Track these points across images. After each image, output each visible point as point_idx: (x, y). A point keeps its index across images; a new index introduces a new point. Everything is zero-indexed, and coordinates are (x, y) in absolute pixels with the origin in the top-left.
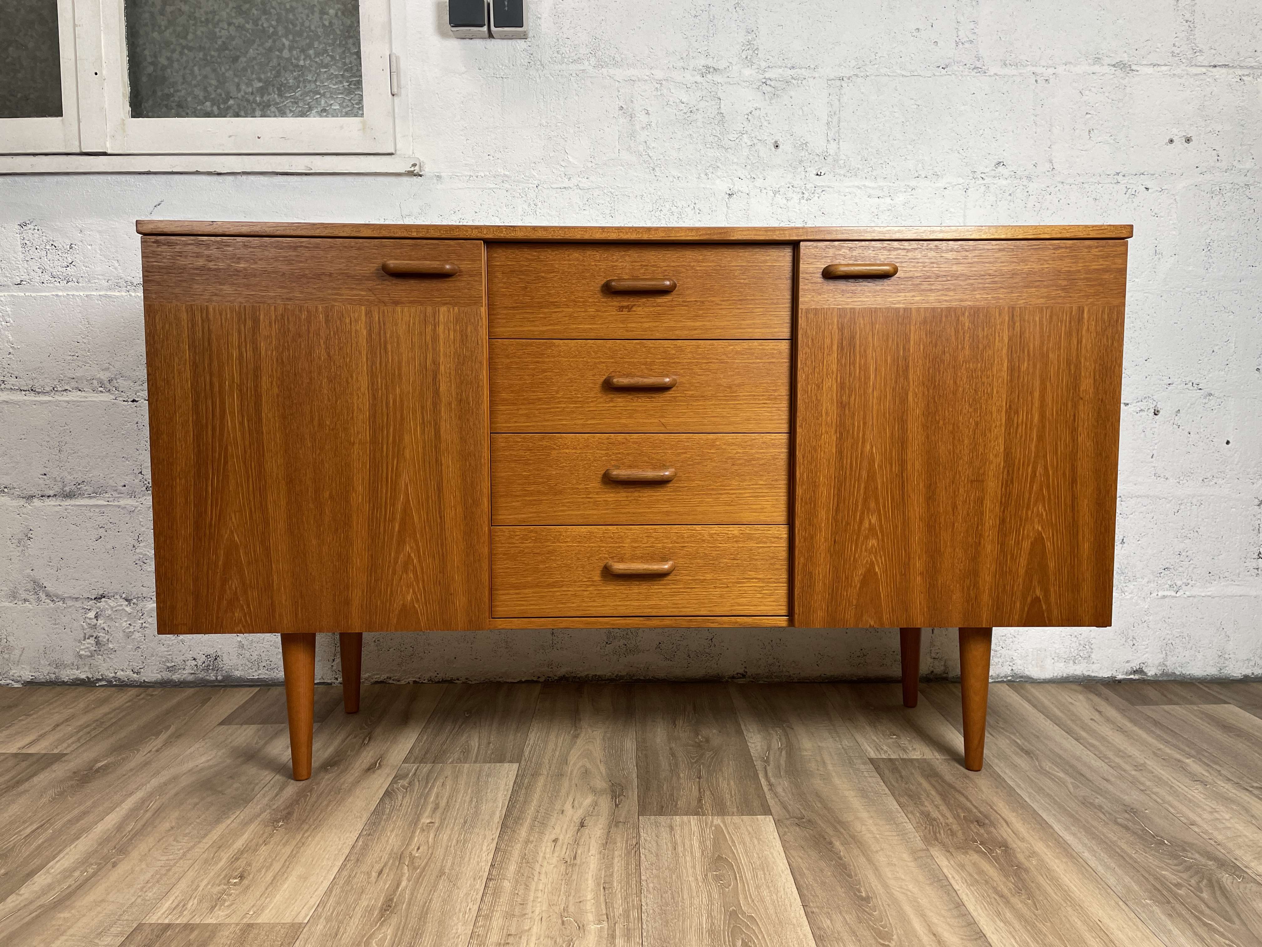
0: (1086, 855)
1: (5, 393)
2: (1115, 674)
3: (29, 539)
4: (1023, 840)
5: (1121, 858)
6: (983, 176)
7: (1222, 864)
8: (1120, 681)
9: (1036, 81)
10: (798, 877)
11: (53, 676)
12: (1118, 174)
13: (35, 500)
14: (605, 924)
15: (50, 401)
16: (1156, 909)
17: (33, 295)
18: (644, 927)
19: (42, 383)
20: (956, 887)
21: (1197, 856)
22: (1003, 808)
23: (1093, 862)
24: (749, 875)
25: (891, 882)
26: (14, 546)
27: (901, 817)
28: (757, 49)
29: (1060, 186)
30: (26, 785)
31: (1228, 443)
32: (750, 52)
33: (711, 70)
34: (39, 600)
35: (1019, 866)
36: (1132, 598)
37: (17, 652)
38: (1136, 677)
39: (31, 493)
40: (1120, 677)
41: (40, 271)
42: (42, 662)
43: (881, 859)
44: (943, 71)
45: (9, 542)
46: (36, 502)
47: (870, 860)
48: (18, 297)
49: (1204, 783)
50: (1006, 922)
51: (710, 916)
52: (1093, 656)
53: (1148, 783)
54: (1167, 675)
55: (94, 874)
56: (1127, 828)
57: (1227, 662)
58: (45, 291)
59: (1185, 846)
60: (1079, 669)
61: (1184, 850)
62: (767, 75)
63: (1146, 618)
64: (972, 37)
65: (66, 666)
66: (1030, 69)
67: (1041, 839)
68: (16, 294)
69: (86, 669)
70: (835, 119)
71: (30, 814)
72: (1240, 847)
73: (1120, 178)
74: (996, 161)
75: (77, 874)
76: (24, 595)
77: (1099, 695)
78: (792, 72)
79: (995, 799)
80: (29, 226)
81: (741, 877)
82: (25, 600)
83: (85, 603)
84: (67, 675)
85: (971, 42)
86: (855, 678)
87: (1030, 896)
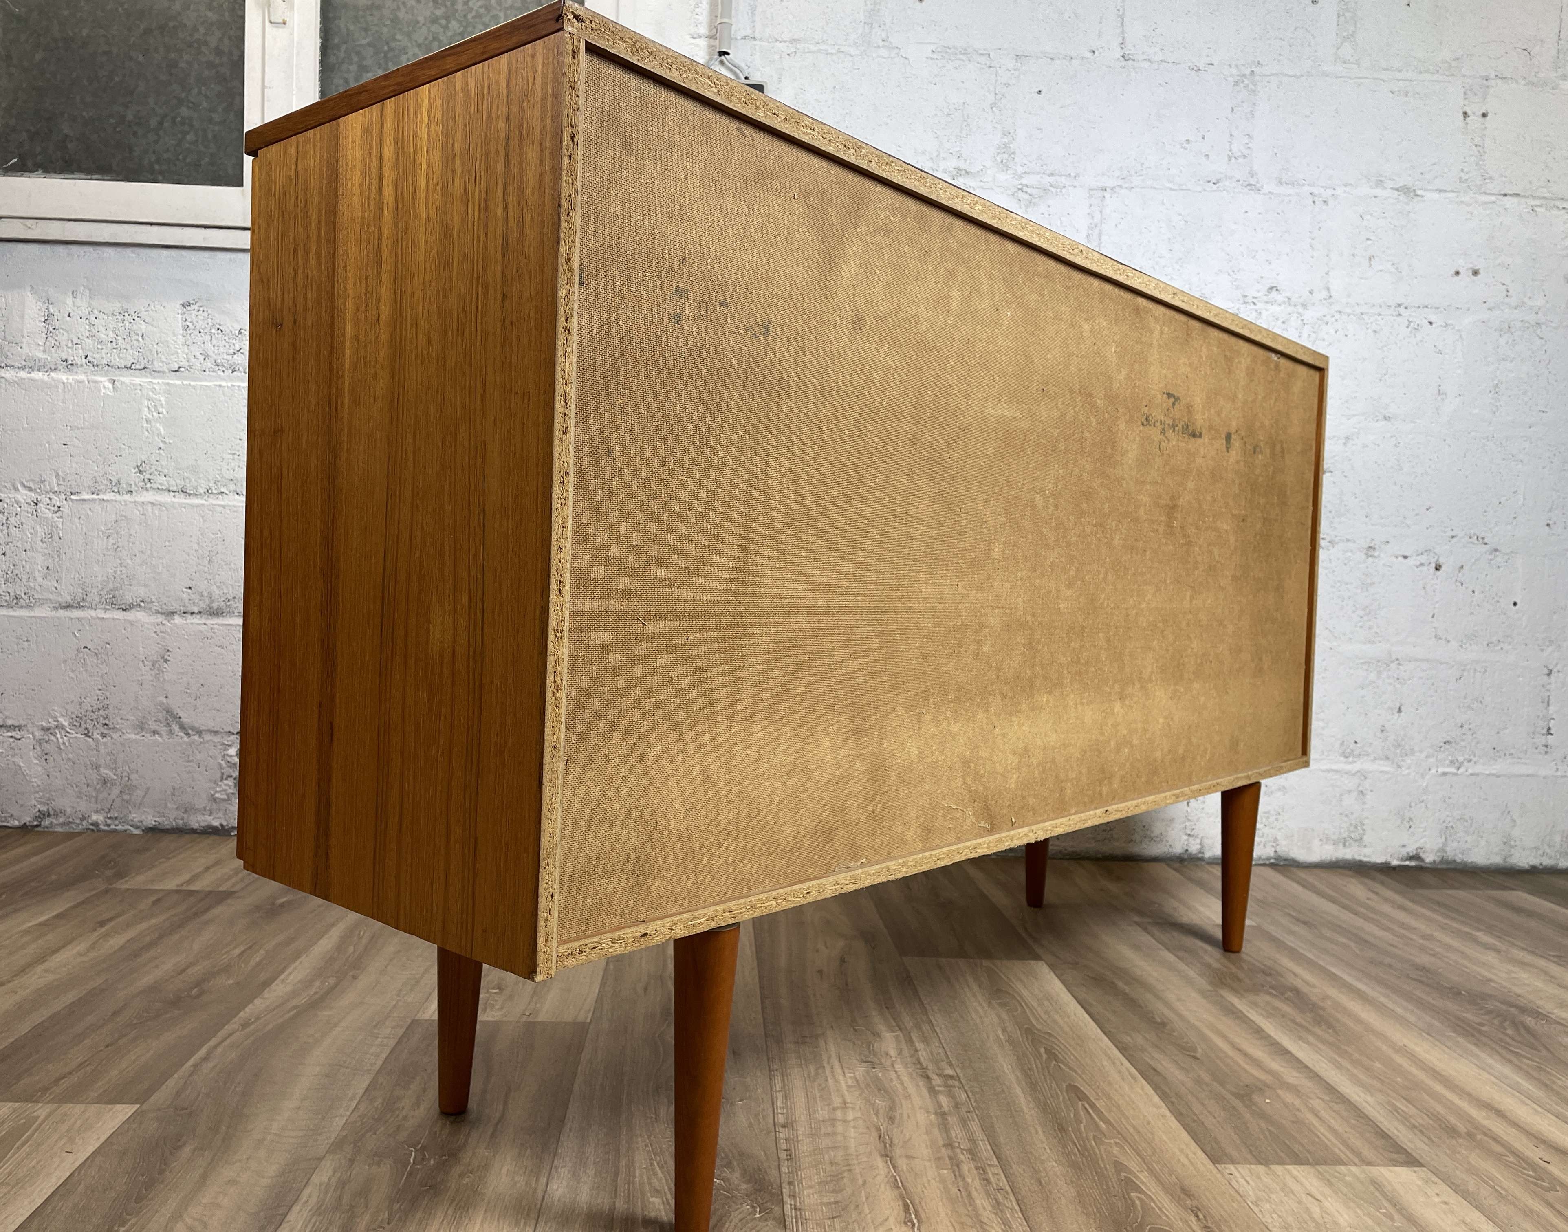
0: (1382, 999)
1: (151, 493)
2: (1389, 859)
3: (166, 661)
4: (1314, 986)
5: (1420, 1003)
6: (1254, 300)
7: (1524, 1010)
8: (1394, 868)
9: (1314, 202)
10: (1087, 1007)
11: (181, 822)
12: (1400, 305)
13: (176, 617)
14: (899, 1033)
15: (203, 505)
16: (1461, 1040)
17: (193, 383)
18: (941, 1036)
19: (194, 483)
20: (1252, 1018)
21: (1498, 1004)
22: (1286, 962)
23: (1391, 1005)
24: (1035, 1004)
25: (1185, 1013)
26: (147, 668)
27: (1182, 966)
28: (1014, 153)
29: (1337, 316)
30: (206, 917)
31: (1515, 604)
32: (1006, 156)
33: (963, 172)
34: (171, 732)
35: (1314, 1005)
36: (1409, 774)
37: (140, 793)
38: (1413, 863)
39: (172, 609)
40: (1395, 862)
41: (201, 358)
42: (169, 805)
43: (1171, 997)
44: (1214, 187)
45: (141, 664)
46: (177, 620)
47: (1158, 997)
48: (175, 385)
49: (1498, 952)
50: (1309, 1043)
51: (1004, 1030)
52: (1365, 838)
53: (1438, 950)
54: (1447, 862)
55: (336, 985)
56: (1421, 982)
57: (1513, 851)
58: (206, 380)
59: (1484, 997)
60: (1349, 853)
61: (1483, 999)
62: (1024, 181)
63: (1424, 797)
64: (1246, 152)
65: (196, 811)
66: (1307, 189)
67: (1333, 987)
68: (171, 382)
69: (221, 815)
70: (1096, 231)
71: (229, 939)
72: (1541, 999)
73: (1402, 310)
74: (1268, 286)
75: (318, 984)
76: (154, 726)
77: (1374, 879)
78: (1052, 179)
79: (1277, 956)
80: (193, 307)
81: (1026, 1005)
82: (155, 732)
83: (226, 737)
84: (197, 821)
85: (1245, 157)
86: (1100, 856)
87: (1330, 1026)
